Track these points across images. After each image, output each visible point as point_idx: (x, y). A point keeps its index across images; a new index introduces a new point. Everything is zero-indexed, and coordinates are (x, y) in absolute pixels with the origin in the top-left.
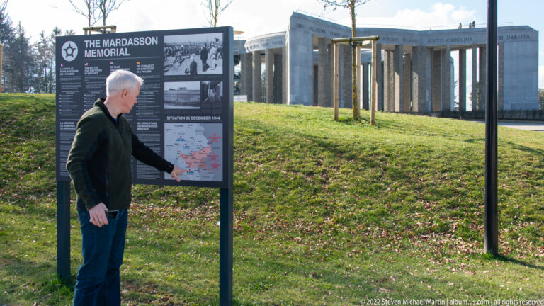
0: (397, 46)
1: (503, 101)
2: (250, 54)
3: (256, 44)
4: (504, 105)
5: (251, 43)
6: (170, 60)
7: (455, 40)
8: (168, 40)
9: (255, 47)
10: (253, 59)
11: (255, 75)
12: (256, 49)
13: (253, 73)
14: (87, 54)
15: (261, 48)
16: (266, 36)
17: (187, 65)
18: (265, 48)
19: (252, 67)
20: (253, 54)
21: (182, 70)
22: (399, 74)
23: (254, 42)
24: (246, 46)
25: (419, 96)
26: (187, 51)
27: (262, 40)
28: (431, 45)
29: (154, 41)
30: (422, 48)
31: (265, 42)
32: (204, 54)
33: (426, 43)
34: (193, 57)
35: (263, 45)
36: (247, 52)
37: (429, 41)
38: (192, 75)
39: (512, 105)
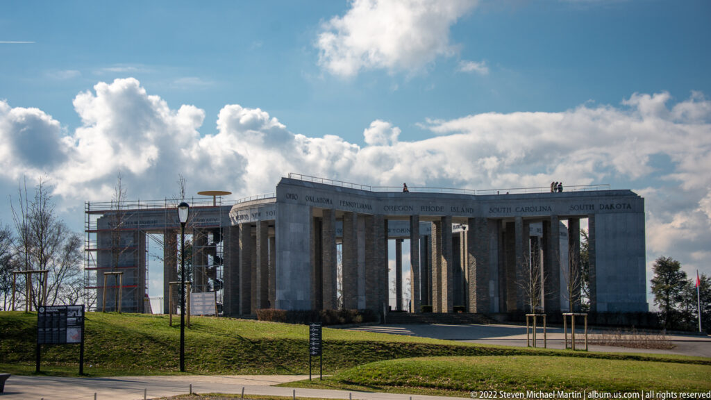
0: (443, 218)
1: (596, 298)
2: (237, 227)
3: (244, 213)
4: (598, 305)
5: (237, 211)
6: (69, 313)
7: (528, 209)
8: (68, 307)
9: (242, 217)
10: (241, 235)
11: (243, 258)
12: (244, 221)
13: (240, 256)
14: (47, 311)
15: (251, 220)
16: (259, 202)
17: (73, 314)
18: (257, 220)
19: (239, 247)
20: (241, 227)
21: (72, 315)
22: (445, 258)
23: (241, 209)
24: (232, 214)
25: (477, 289)
26: (73, 310)
27: (251, 208)
28: (495, 216)
29: (65, 308)
30: (482, 220)
31: (257, 211)
32: (77, 311)
33: (486, 213)
34: (75, 312)
35: (254, 216)
36: (233, 223)
37: (491, 210)
38: (74, 316)
39: (609, 305)
